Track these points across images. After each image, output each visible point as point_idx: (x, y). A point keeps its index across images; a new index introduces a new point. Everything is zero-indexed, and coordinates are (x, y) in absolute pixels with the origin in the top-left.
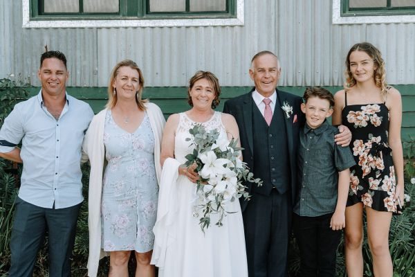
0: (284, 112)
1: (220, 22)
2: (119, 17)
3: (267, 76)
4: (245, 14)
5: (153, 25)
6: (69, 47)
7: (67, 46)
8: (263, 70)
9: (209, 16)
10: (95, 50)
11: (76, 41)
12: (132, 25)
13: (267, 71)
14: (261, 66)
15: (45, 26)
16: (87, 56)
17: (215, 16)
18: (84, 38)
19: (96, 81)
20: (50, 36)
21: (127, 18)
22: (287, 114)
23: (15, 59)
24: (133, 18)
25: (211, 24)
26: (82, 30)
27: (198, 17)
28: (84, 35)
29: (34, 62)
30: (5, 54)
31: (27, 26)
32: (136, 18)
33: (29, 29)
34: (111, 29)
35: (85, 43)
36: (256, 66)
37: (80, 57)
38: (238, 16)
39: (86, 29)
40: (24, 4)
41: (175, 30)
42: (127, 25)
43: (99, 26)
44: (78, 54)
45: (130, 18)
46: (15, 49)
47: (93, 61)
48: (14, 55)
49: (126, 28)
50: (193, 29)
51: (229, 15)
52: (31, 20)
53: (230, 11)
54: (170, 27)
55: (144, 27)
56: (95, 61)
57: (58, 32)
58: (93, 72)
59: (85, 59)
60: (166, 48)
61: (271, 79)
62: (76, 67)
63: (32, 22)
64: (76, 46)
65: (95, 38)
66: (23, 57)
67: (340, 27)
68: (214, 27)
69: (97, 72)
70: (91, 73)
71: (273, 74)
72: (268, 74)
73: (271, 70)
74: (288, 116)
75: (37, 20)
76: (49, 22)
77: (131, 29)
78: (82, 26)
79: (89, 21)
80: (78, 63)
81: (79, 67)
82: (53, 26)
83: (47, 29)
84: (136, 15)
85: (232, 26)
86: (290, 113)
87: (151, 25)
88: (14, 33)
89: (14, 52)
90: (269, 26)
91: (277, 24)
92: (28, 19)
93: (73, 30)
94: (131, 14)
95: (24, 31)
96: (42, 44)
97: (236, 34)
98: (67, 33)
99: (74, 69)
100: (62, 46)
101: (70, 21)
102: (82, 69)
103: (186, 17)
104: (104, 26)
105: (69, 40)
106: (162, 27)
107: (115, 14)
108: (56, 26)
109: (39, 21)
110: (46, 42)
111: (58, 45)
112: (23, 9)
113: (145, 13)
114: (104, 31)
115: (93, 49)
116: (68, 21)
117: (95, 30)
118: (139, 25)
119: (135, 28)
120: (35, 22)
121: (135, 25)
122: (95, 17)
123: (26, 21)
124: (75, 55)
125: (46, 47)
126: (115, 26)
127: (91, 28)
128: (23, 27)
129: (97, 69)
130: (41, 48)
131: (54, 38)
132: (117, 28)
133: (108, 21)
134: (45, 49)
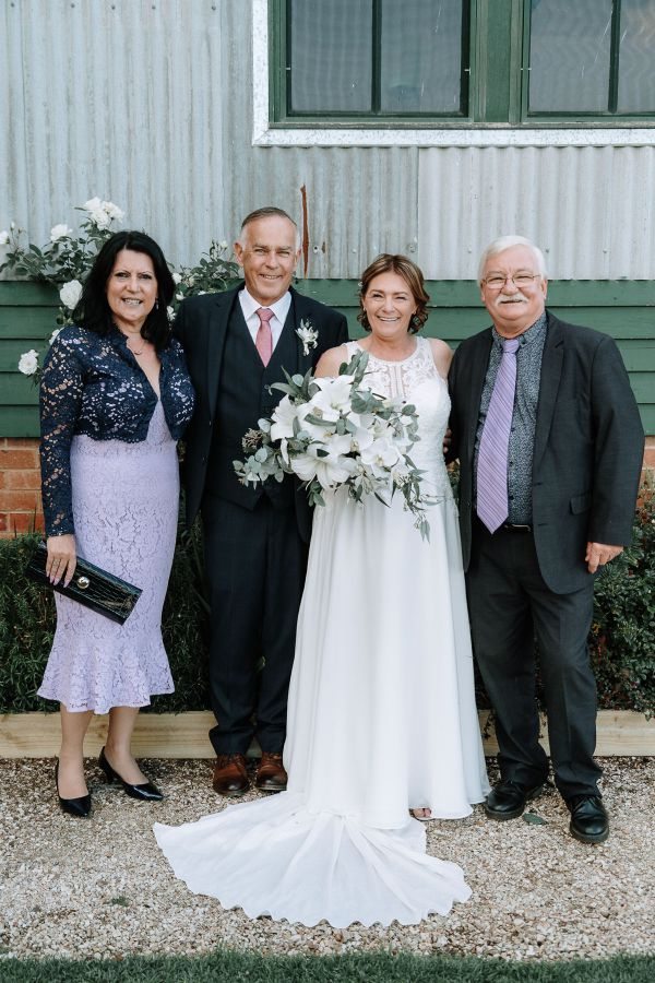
2: (471, 123)
3: (273, 263)
5: (543, 143)
6: (356, 190)
7: (350, 188)
8: (265, 250)
10: (413, 199)
11: (371, 178)
12: (496, 143)
14: (262, 241)
15: (303, 142)
16: (395, 210)
18: (389, 170)
20: (313, 165)
21: (487, 124)
22: (306, 346)
23: (234, 215)
24: (499, 125)
26: (383, 152)
28: (389, 163)
30: (212, 204)
31: (264, 142)
32: (507, 125)
33: (267, 148)
34: (450, 150)
35: (389, 182)
36: (252, 237)
37: (380, 213)
39: (394, 151)
40: (256, 90)
42: (486, 142)
43: (424, 143)
44: (376, 205)
45: (495, 125)
46: (233, 193)
47: (408, 222)
48: (233, 208)
49: (482, 148)
50: (629, 152)
52: (271, 128)
54: (580, 147)
55: (521, 147)
56: (413, 223)
57: (332, 155)
58: (409, 247)
59: (389, 217)
60: (571, 194)
61: (279, 271)
62: (369, 235)
63: (275, 132)
64: (369, 188)
65: (413, 172)
69: (416, 246)
71: (285, 261)
72: (274, 260)
73: (280, 251)
74: (307, 352)
75: (285, 128)
76: (312, 132)
77: (494, 150)
78: (386, 142)
79: (402, 132)
80: (375, 226)
81: (376, 236)
82: (321, 143)
83: (306, 148)
84: (504, 118)
86: (310, 345)
87: (538, 143)
88: (232, 158)
89: (233, 201)
92: (266, 126)
94: (496, 116)
95: (257, 151)
96: (294, 184)
98: (350, 161)
99: (363, 239)
100: (339, 189)
101: (360, 131)
102: (383, 240)
103: (617, 124)
104: (436, 143)
105: (357, 174)
106: (560, 147)
107: (454, 115)
108: (327, 143)
109: (290, 132)
110: (304, 178)
111: (331, 185)
112: (256, 103)
113: (525, 113)
114: (434, 154)
115: (409, 195)
116: (356, 131)
117: (413, 151)
118: (512, 143)
119: (502, 148)
120: (282, 132)
121: (503, 142)
122: (416, 124)
123: (261, 130)
124: (367, 207)
125: (303, 190)
126: (458, 143)
127: (405, 148)
128: (253, 143)
129: (415, 240)
130: (293, 192)
131: (321, 171)
132: (463, 148)
133: (445, 132)
134: (301, 194)
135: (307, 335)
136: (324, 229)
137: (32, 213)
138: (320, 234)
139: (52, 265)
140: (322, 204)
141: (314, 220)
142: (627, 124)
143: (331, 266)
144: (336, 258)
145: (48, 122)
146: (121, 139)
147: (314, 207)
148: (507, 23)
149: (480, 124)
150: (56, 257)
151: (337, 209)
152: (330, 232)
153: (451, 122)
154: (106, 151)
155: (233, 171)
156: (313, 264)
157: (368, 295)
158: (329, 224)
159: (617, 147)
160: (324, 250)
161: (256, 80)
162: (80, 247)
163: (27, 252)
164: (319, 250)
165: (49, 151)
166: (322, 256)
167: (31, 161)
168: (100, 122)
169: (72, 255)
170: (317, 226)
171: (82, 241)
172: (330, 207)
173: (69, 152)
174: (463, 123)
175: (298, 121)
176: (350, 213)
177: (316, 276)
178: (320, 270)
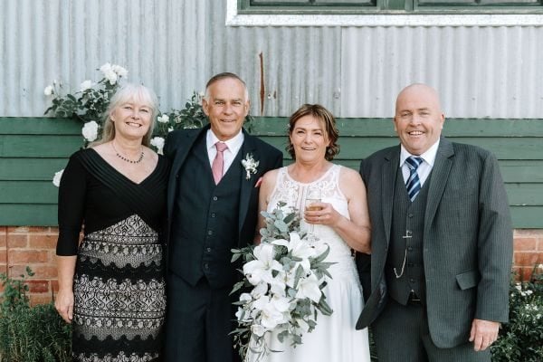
0: (242, 168)
1: (533, 20)
2: (377, 11)
3: (228, 112)
5: (429, 24)
6: (298, 56)
7: (293, 55)
8: (223, 102)
9: (517, 11)
10: (338, 62)
11: (308, 48)
12: (396, 24)
13: (228, 103)
14: (220, 96)
15: (262, 23)
16: (325, 70)
17: (526, 11)
18: (321, 42)
19: (337, 109)
20: (267, 38)
21: (390, 11)
22: (248, 172)
24: (398, 12)
25: (520, 23)
27: (501, 11)
28: (321, 38)
30: (197, 65)
31: (234, 23)
32: (403, 11)
33: (237, 27)
34: (363, 29)
36: (213, 94)
37: (314, 71)
39: (325, 29)
41: (463, 31)
42: (389, 23)
43: (345, 24)
44: (313, 66)
45: (395, 12)
46: (212, 58)
47: (334, 78)
48: (212, 68)
49: (387, 27)
52: (239, 14)
54: (455, 27)
55: (414, 27)
56: (338, 78)
57: (281, 33)
58: (334, 94)
59: (321, 74)
60: (449, 59)
61: (233, 117)
62: (306, 87)
63: (241, 16)
64: (307, 55)
65: (338, 43)
68: (523, 26)
69: (340, 94)
70: (331, 97)
71: (238, 110)
72: (229, 109)
73: (234, 102)
75: (248, 13)
76: (267, 16)
77: (395, 29)
78: (319, 23)
79: (330, 16)
80: (311, 81)
81: (311, 87)
82: (273, 24)
83: (263, 27)
84: (403, 8)
87: (426, 24)
88: (212, 34)
89: (212, 63)
92: (235, 12)
94: (395, 5)
95: (229, 30)
96: (254, 51)
98: (294, 36)
99: (303, 89)
100: (286, 55)
102: (317, 90)
103: (481, 11)
104: (354, 24)
105: (298, 44)
106: (441, 27)
107: (366, 5)
108: (277, 24)
109: (252, 16)
110: (261, 48)
111: (280, 52)
113: (416, 4)
114: (353, 32)
115: (335, 59)
116: (298, 16)
117: (338, 29)
118: (407, 24)
119: (400, 27)
120: (246, 16)
121: (401, 23)
122: (340, 11)
123: (232, 15)
124: (306, 68)
125: (261, 56)
126: (369, 24)
127: (333, 27)
128: (226, 24)
129: (340, 90)
130: (254, 57)
131: (273, 42)
132: (372, 27)
133: (360, 16)
134: (259, 58)
135: (250, 164)
136: (275, 82)
137: (73, 71)
138: (272, 86)
139: (81, 108)
140: (274, 65)
141: (268, 76)
142: (488, 11)
143: (280, 107)
144: (283, 103)
145: (85, 10)
146: (135, 21)
147: (268, 67)
149: (385, 11)
150: (84, 102)
151: (284, 68)
152: (279, 84)
153: (364, 10)
154: (124, 29)
155: (212, 43)
156: (267, 106)
157: (294, 132)
158: (279, 79)
159: (481, 27)
160: (275, 96)
162: (101, 96)
163: (66, 99)
164: (272, 96)
165: (85, 29)
166: (274, 101)
167: (73, 35)
168: (121, 11)
169: (95, 101)
170: (270, 80)
171: (102, 92)
172: (280, 68)
173: (99, 30)
174: (372, 10)
175: (258, 9)
176: (293, 71)
177: (270, 115)
178: (272, 111)
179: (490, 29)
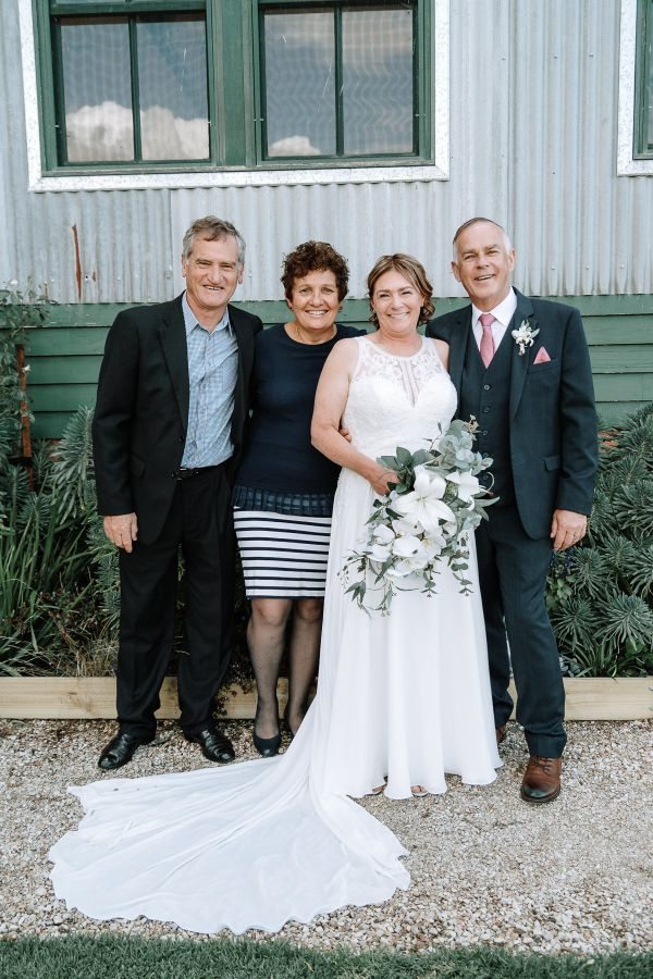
1: (402, 174)
2: (211, 168)
4: (451, 158)
5: (275, 182)
6: (118, 227)
7: (113, 226)
9: (382, 163)
10: (167, 233)
11: (130, 217)
12: (235, 183)
13: (482, 254)
15: (72, 188)
16: (152, 243)
17: (394, 163)
18: (146, 209)
19: (169, 291)
20: (81, 206)
21: (227, 168)
23: (16, 250)
24: (237, 168)
25: (387, 178)
26: (140, 194)
27: (362, 163)
28: (145, 203)
29: (54, 257)
31: (38, 188)
32: (243, 168)
33: (42, 193)
34: (195, 191)
35: (147, 220)
37: (140, 246)
38: (438, 161)
39: (149, 193)
40: (29, 146)
41: (317, 190)
42: (227, 183)
43: (173, 185)
44: (136, 239)
45: (233, 168)
46: (15, 232)
47: (164, 254)
48: (16, 245)
49: (224, 188)
50: (351, 188)
51: (421, 159)
52: (43, 177)
53: (421, 152)
54: (308, 186)
55: (258, 187)
56: (168, 253)
57: (97, 199)
58: (165, 274)
59: (148, 250)
62: (131, 265)
63: (46, 180)
64: (130, 225)
65: (166, 210)
66: (32, 248)
67: (632, 180)
68: (392, 183)
69: (172, 273)
70: (161, 277)
71: (495, 261)
72: (483, 260)
73: (488, 252)
74: (522, 349)
75: (55, 176)
76: (77, 179)
77: (234, 190)
78: (141, 185)
79: (154, 176)
80: (135, 257)
81: (137, 265)
82: (86, 188)
83: (75, 192)
84: (243, 163)
85: (426, 182)
86: (527, 344)
87: (272, 182)
88: (13, 203)
89: (16, 238)
90: (497, 181)
91: (511, 177)
92: (39, 175)
93: (125, 194)
94: (234, 160)
95: (33, 197)
96: (66, 223)
97: (434, 196)
98: (113, 201)
99: (127, 268)
100: (105, 226)
101: (118, 177)
102: (144, 269)
104: (183, 185)
105: (118, 213)
106: (291, 186)
107: (202, 161)
108: (91, 187)
109: (60, 179)
110: (74, 219)
111: (97, 223)
112: (29, 155)
113: (260, 158)
114: (183, 194)
115: (163, 229)
116: (115, 177)
117: (165, 192)
118: (249, 183)
119: (241, 187)
120: (54, 179)
121: (241, 183)
122: (165, 169)
123: (35, 178)
124: (130, 242)
125: (74, 228)
126: (202, 185)
127: (158, 190)
128: (30, 189)
129: (171, 268)
130: (65, 230)
131: (88, 210)
132: (208, 188)
133: (191, 175)
134: (72, 232)
135: (524, 334)
136: (93, 261)
138: (90, 266)
140: (90, 239)
141: (84, 252)
143: (101, 292)
144: (104, 286)
147: (83, 242)
148: (241, 81)
149: (221, 168)
151: (103, 243)
152: (98, 262)
153: (196, 167)
155: (15, 214)
156: (85, 291)
158: (98, 257)
159: (340, 184)
160: (94, 278)
161: (29, 136)
164: (90, 278)
166: (93, 284)
170: (87, 258)
172: (98, 242)
174: (207, 167)
175: (68, 169)
176: (114, 246)
177: (88, 301)
178: (91, 296)
179: (351, 187)
